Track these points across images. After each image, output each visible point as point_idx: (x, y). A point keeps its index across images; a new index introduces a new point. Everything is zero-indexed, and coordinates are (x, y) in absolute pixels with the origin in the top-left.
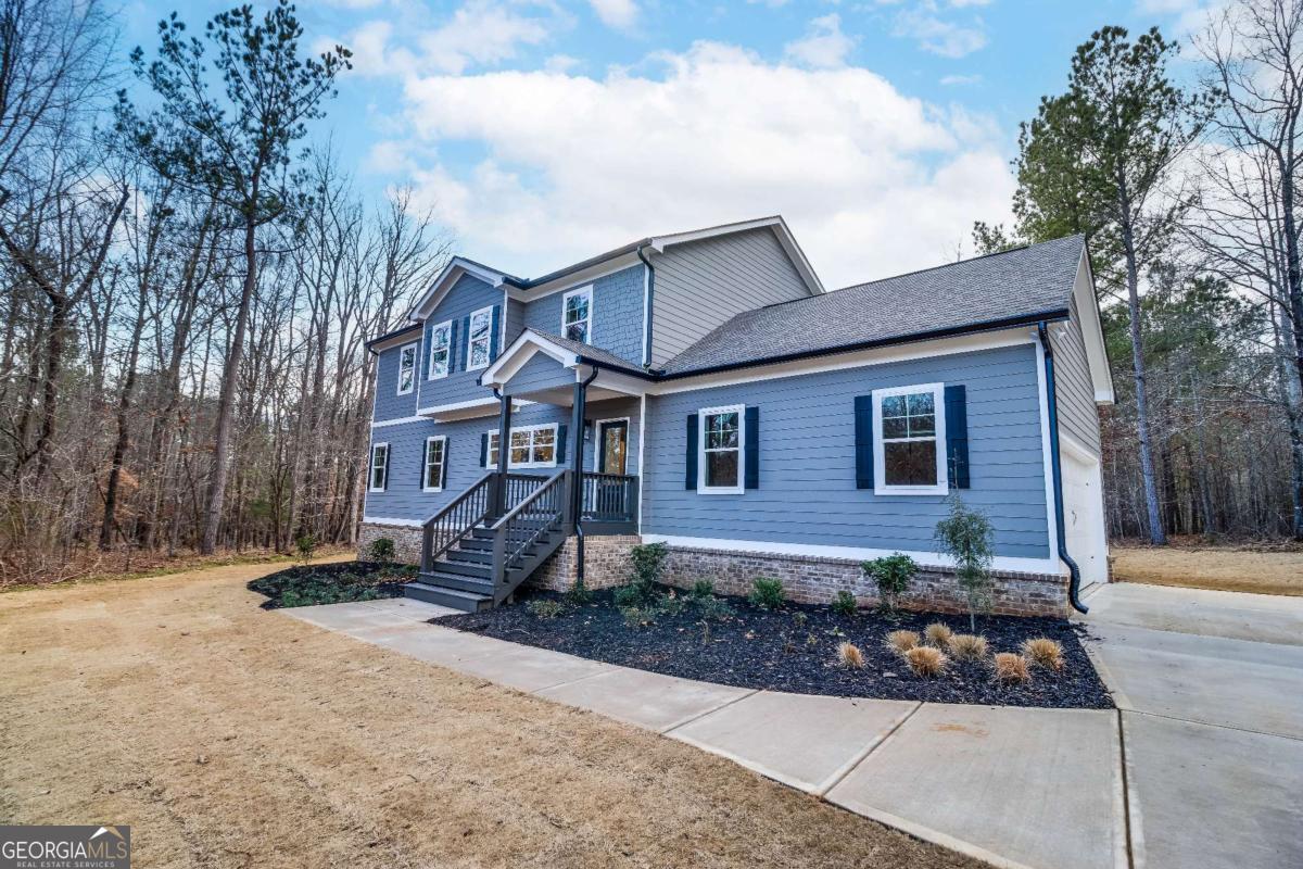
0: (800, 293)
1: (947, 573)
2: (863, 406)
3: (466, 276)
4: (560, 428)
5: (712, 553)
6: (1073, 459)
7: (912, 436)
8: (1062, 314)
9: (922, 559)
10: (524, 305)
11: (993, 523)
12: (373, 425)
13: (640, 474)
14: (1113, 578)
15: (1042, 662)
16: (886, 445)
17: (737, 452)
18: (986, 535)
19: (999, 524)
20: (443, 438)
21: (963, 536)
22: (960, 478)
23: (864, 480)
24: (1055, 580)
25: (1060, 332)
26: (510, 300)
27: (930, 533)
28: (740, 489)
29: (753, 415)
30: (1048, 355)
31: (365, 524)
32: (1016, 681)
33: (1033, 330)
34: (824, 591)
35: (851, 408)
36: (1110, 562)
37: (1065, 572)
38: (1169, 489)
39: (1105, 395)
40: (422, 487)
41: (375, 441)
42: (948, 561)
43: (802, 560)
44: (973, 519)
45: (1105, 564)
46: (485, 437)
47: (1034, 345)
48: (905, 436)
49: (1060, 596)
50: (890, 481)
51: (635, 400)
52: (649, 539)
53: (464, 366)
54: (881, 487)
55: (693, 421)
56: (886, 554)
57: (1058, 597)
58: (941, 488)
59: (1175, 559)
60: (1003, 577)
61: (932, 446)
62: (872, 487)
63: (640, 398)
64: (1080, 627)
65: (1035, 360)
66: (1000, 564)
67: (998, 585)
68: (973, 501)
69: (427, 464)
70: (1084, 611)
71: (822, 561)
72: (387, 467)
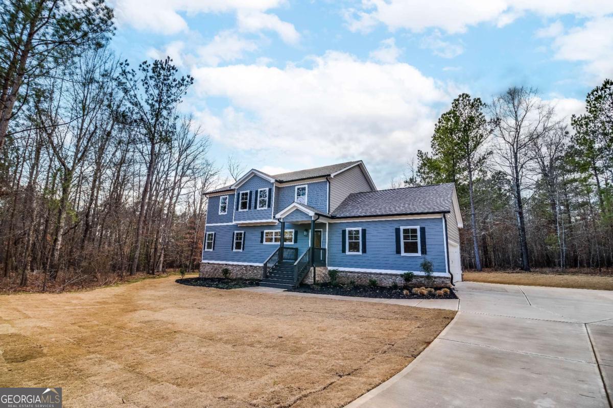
0: (369, 190)
1: (422, 277)
2: (398, 230)
3: (256, 176)
4: (295, 231)
5: (351, 272)
6: (452, 246)
7: (412, 240)
8: (449, 212)
9: (416, 273)
10: (279, 188)
11: (434, 263)
12: (207, 225)
13: (327, 248)
14: (463, 280)
15: (446, 292)
16: (404, 242)
17: (359, 242)
18: (432, 267)
19: (435, 264)
20: (243, 232)
21: (426, 267)
22: (424, 251)
23: (398, 252)
24: (447, 278)
25: (448, 216)
26: (276, 187)
27: (418, 266)
28: (360, 253)
29: (364, 231)
30: (446, 221)
31: (203, 263)
32: (441, 296)
33: (442, 214)
34: (388, 283)
35: (394, 231)
36: (462, 275)
37: (450, 276)
38: (485, 251)
39: (461, 225)
40: (232, 249)
41: (207, 231)
42: (423, 274)
43: (381, 274)
44: (429, 262)
45: (461, 275)
46: (262, 233)
47: (441, 218)
48: (409, 240)
49: (449, 282)
50: (405, 252)
51: (325, 224)
52: (330, 268)
53: (256, 207)
54: (403, 254)
55: (344, 232)
56: (406, 272)
57: (448, 282)
58: (419, 254)
59: (484, 275)
60: (435, 278)
61: (416, 243)
62: (400, 253)
63: (326, 224)
64: (453, 289)
65: (442, 222)
66: (435, 274)
67: (434, 279)
68: (428, 257)
69: (235, 241)
70: (454, 285)
71: (387, 274)
72: (214, 242)
